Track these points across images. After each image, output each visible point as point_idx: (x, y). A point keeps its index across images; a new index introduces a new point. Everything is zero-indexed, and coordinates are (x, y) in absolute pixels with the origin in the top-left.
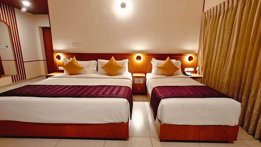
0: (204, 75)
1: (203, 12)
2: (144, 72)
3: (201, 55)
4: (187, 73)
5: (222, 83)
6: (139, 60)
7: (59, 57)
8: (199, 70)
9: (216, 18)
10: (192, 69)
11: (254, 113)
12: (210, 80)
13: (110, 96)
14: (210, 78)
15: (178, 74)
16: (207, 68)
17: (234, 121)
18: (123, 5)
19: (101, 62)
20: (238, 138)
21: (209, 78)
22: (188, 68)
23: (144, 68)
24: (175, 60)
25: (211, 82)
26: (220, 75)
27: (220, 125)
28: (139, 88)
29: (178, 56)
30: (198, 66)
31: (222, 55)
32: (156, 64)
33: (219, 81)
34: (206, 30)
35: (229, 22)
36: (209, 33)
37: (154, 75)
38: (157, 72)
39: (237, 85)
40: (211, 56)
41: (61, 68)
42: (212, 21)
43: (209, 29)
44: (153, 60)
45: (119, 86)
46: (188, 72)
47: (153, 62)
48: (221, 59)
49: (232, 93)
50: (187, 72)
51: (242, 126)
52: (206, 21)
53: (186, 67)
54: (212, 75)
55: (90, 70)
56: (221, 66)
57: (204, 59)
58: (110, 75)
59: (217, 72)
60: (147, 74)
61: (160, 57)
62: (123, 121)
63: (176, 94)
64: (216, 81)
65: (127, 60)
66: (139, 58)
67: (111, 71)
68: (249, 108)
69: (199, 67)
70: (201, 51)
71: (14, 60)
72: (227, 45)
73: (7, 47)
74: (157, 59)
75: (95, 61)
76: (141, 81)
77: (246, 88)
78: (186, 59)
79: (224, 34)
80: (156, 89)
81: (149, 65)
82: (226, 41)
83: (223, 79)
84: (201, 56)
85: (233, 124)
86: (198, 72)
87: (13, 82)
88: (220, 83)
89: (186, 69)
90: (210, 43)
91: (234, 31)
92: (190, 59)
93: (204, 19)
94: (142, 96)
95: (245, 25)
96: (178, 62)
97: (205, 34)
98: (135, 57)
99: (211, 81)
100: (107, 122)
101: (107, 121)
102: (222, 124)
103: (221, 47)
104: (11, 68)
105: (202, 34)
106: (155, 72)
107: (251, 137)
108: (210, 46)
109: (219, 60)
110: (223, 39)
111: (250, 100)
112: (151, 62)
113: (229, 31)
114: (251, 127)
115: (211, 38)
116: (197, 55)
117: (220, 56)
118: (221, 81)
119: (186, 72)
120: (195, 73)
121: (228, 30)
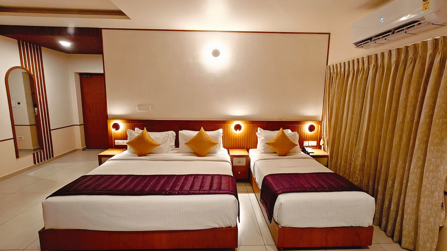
0: (332, 153)
1: (327, 65)
2: (246, 147)
3: (325, 123)
4: (307, 149)
5: (354, 168)
6: (238, 130)
7: (116, 126)
8: (323, 144)
9: (344, 78)
10: (314, 143)
11: (392, 209)
12: (339, 160)
13: (211, 192)
14: (339, 158)
15: (295, 152)
16: (334, 143)
17: (367, 221)
18: (216, 53)
19: (184, 135)
20: (373, 242)
21: (337, 159)
22: (308, 140)
23: (246, 141)
24: (289, 131)
25: (340, 164)
26: (351, 156)
27: (352, 226)
28: (239, 173)
29: (294, 125)
30: (322, 140)
31: (353, 129)
32: (264, 138)
33: (350, 164)
34: (332, 91)
35: (360, 88)
36: (335, 95)
37: (261, 153)
38: (265, 149)
39: (372, 172)
40: (339, 129)
41: (118, 142)
42: (339, 80)
43: (336, 91)
44: (259, 131)
45: (219, 175)
46: (309, 147)
47: (259, 133)
48: (352, 134)
49: (366, 181)
50: (307, 147)
51: (380, 225)
52: (331, 78)
53: (306, 140)
54: (342, 155)
55: (167, 146)
56: (352, 143)
57: (330, 130)
58: (198, 155)
59: (347, 151)
60: (251, 150)
61: (269, 125)
62: (230, 225)
63: (296, 186)
64: (347, 163)
65: (221, 131)
66: (238, 127)
67: (200, 149)
68: (387, 203)
69: (324, 140)
70: (326, 118)
71: (29, 124)
72: (358, 118)
73: (19, 103)
74: (265, 129)
75: (173, 132)
76: (243, 162)
77: (382, 177)
78: (305, 128)
79: (354, 102)
80: (269, 178)
81: (253, 138)
82: (357, 111)
83: (355, 162)
84: (326, 125)
85: (366, 225)
86: (323, 147)
87: (35, 163)
88: (352, 167)
89: (306, 143)
90: (337, 110)
91: (366, 101)
92: (312, 128)
93: (329, 75)
94: (243, 184)
95: (378, 97)
96: (295, 135)
97: (331, 95)
98: (232, 126)
99: (341, 162)
100: (209, 227)
101: (210, 225)
102: (354, 225)
103: (352, 118)
104: (22, 137)
105: (326, 94)
106: (263, 149)
107: (390, 239)
108: (337, 114)
109: (350, 134)
110: (353, 107)
111: (387, 192)
112: (257, 133)
113: (361, 100)
114: (390, 227)
115: (339, 103)
116: (320, 123)
117: (350, 130)
118: (353, 164)
119: (305, 148)
120: (319, 148)
121: (359, 96)
